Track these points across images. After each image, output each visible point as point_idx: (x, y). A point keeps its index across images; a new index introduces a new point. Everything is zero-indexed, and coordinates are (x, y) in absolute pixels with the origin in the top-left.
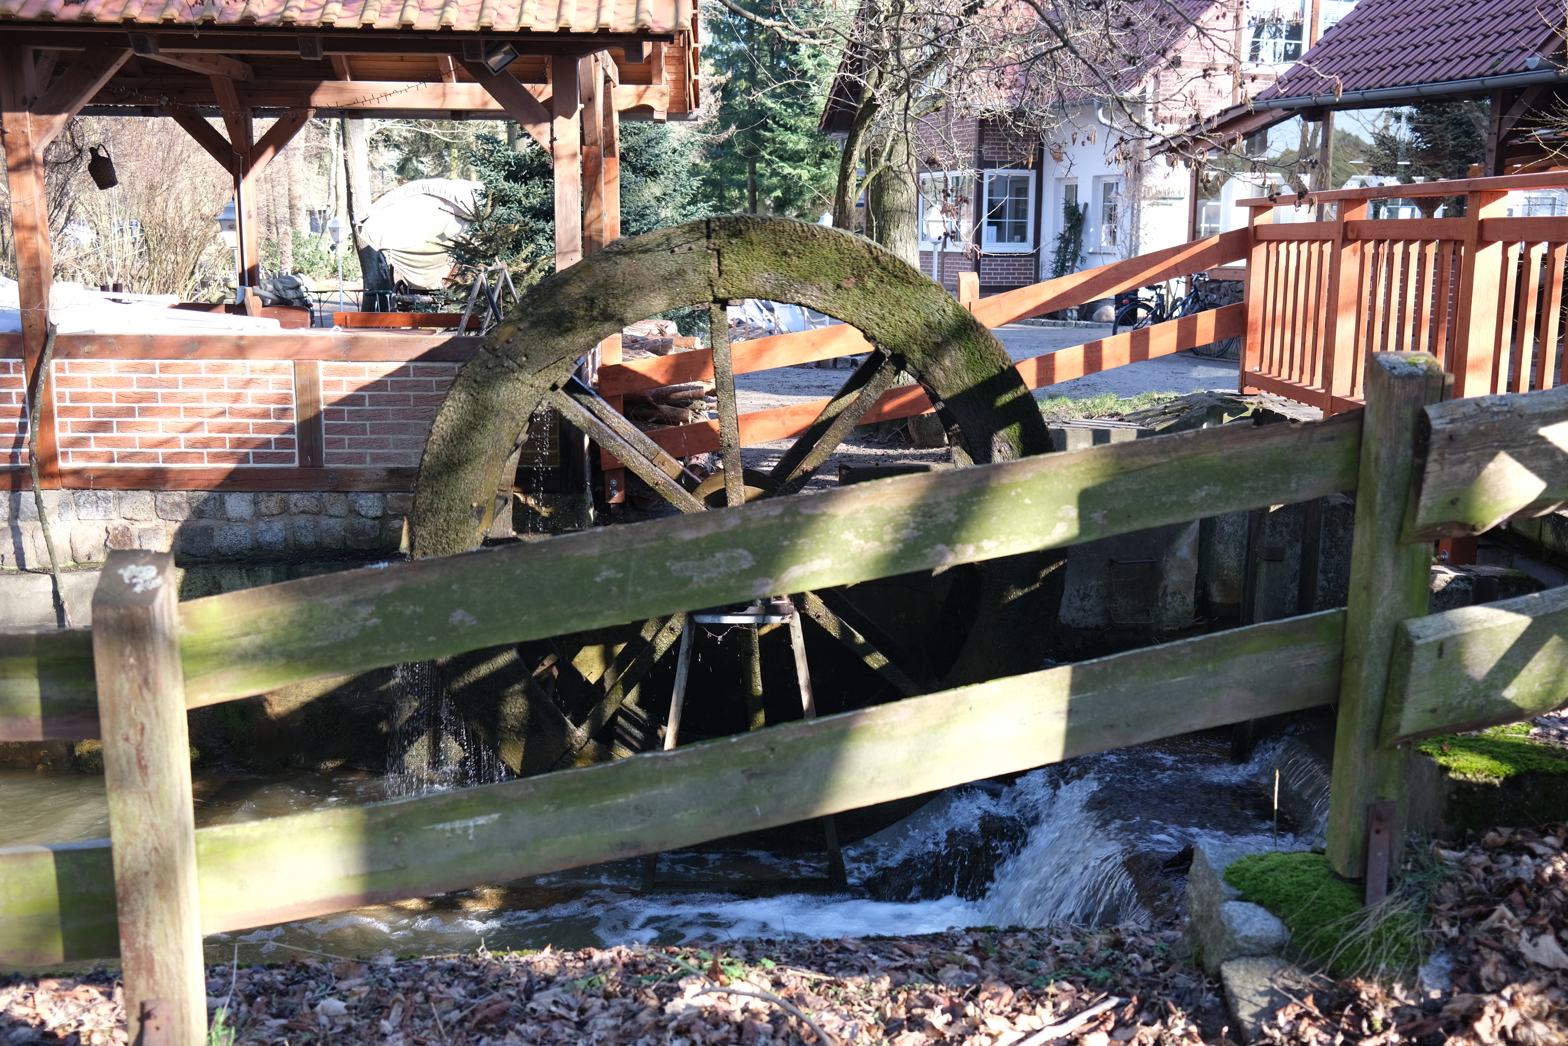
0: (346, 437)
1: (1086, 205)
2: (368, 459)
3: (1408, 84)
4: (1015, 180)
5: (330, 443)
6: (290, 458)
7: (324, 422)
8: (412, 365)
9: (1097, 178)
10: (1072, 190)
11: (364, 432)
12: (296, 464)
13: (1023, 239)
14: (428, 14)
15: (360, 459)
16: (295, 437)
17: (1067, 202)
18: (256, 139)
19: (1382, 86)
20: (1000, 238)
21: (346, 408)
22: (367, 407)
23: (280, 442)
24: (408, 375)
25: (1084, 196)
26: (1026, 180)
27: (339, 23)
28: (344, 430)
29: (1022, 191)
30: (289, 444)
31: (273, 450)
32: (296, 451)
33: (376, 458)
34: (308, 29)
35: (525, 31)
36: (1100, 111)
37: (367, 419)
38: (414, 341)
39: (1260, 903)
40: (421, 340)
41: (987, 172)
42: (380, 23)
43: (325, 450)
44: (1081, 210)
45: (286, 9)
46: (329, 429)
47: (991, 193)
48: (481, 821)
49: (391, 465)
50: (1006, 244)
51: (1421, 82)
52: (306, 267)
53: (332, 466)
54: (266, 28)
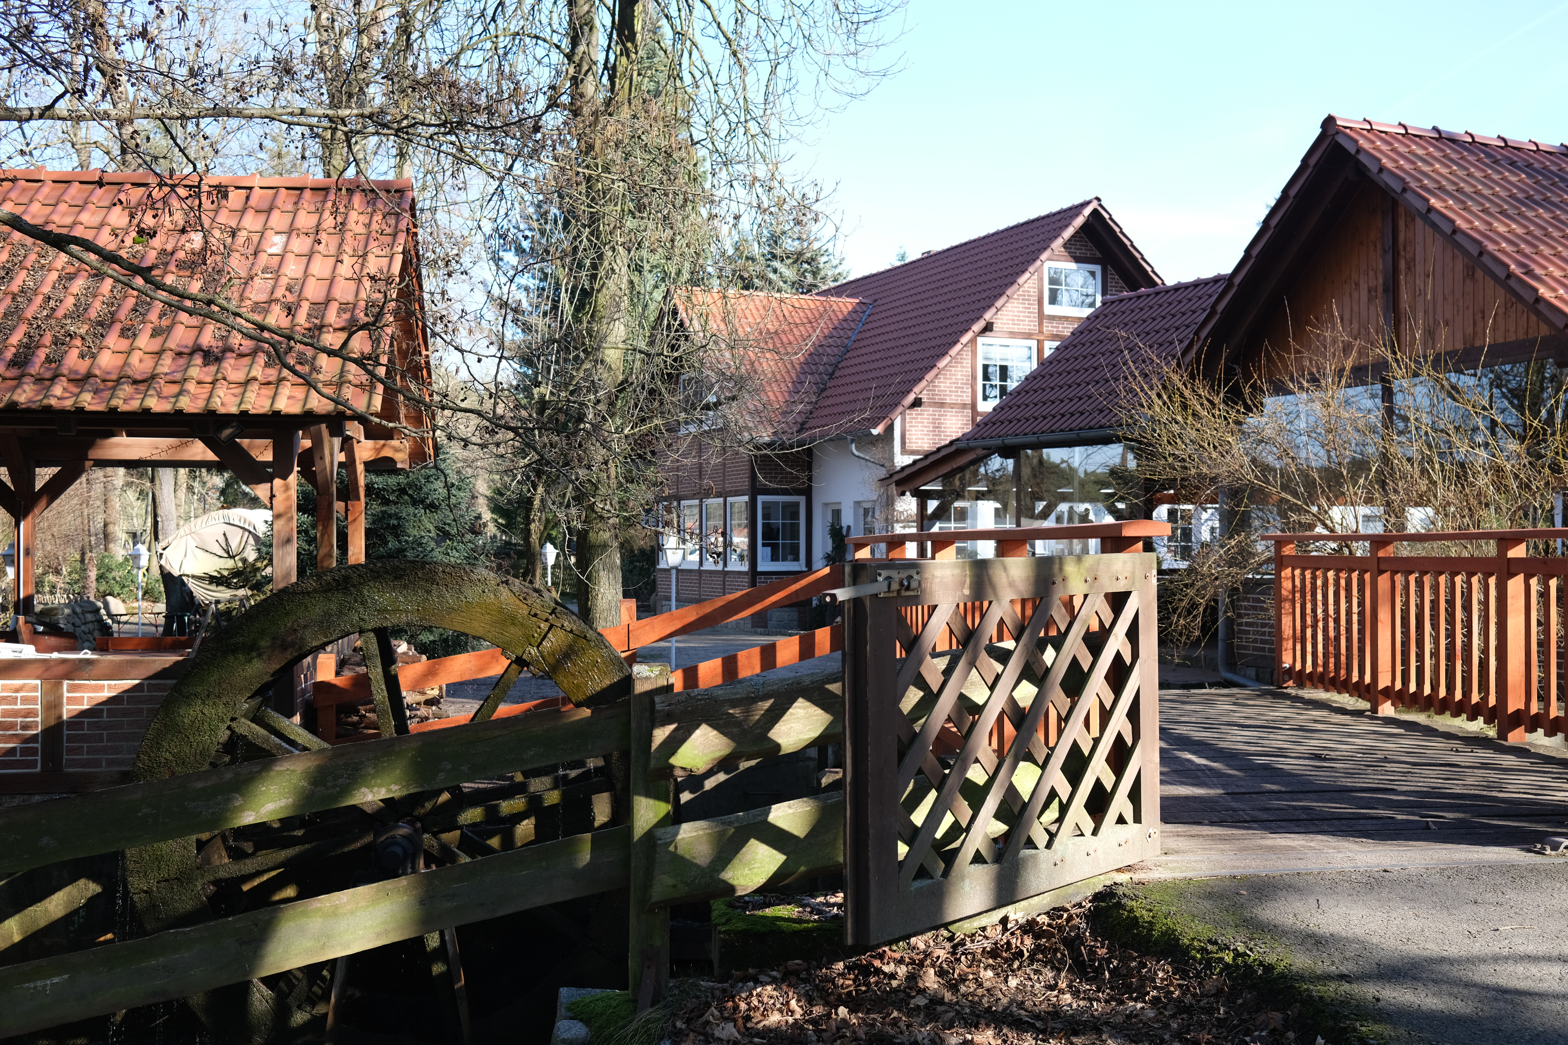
0: (85, 745)
1: (849, 527)
2: (104, 764)
3: (1071, 430)
4: (786, 505)
5: (70, 751)
6: (33, 764)
7: (66, 732)
8: (146, 682)
9: (858, 503)
10: (837, 514)
11: (101, 741)
12: (39, 769)
13: (797, 559)
14: (164, 401)
15: (96, 763)
16: (38, 745)
17: (832, 525)
18: (37, 488)
19: (1052, 432)
20: (774, 558)
21: (86, 720)
22: (105, 719)
23: (24, 752)
24: (143, 691)
25: (847, 519)
26: (797, 505)
27: (89, 408)
28: (83, 738)
29: (795, 515)
30: (34, 751)
31: (18, 757)
32: (39, 758)
33: (110, 763)
34: (63, 412)
35: (244, 414)
36: (853, 446)
37: (104, 729)
38: (149, 662)
39: (581, 1020)
40: (155, 661)
41: (761, 499)
42: (124, 407)
43: (65, 757)
44: (844, 532)
45: (45, 397)
46: (70, 739)
47: (765, 516)
48: (56, 980)
49: (124, 769)
50: (780, 563)
51: (1080, 429)
52: (117, 590)
53: (71, 770)
54: (28, 411)
